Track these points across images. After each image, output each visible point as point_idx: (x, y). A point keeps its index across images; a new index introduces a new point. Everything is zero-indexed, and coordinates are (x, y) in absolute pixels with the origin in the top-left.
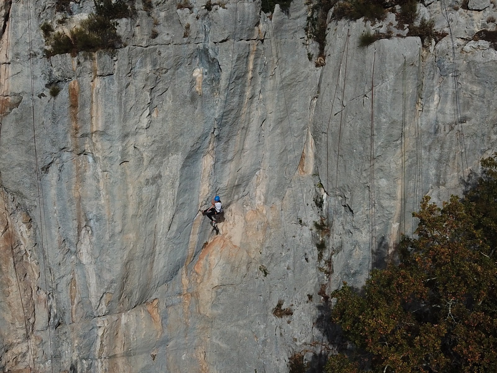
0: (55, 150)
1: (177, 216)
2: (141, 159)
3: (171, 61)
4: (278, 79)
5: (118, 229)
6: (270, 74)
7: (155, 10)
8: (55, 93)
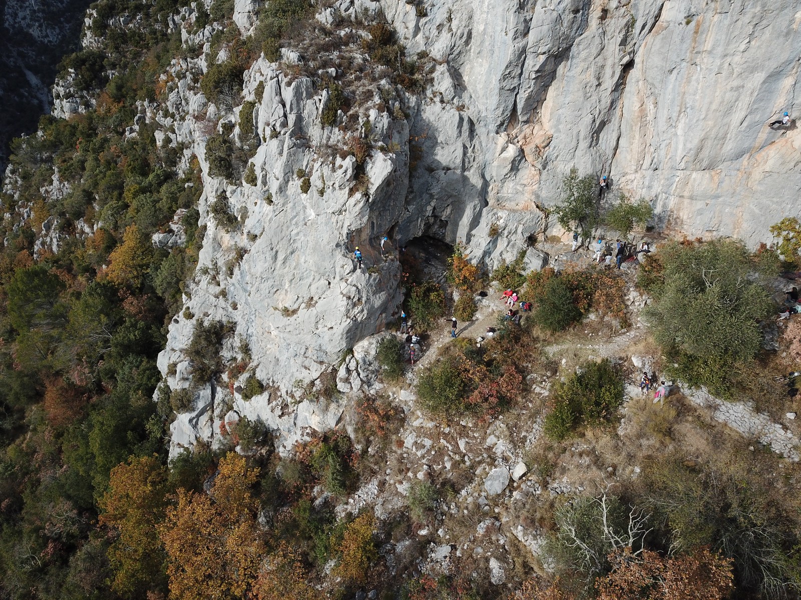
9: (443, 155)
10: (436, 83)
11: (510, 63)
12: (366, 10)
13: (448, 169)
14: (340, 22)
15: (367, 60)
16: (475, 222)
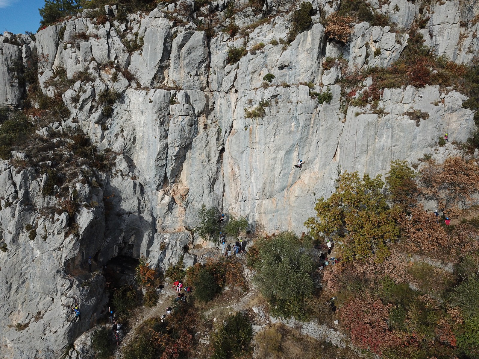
0: (245, 147)
1: (282, 171)
2: (270, 151)
3: (283, 120)
4: (325, 127)
5: (262, 173)
6: (321, 125)
7: (279, 104)
8: (246, 130)
9: (126, 206)
10: (117, 165)
11: (160, 152)
12: (70, 127)
13: (129, 213)
14: (53, 134)
15: (72, 155)
16: (151, 243)
